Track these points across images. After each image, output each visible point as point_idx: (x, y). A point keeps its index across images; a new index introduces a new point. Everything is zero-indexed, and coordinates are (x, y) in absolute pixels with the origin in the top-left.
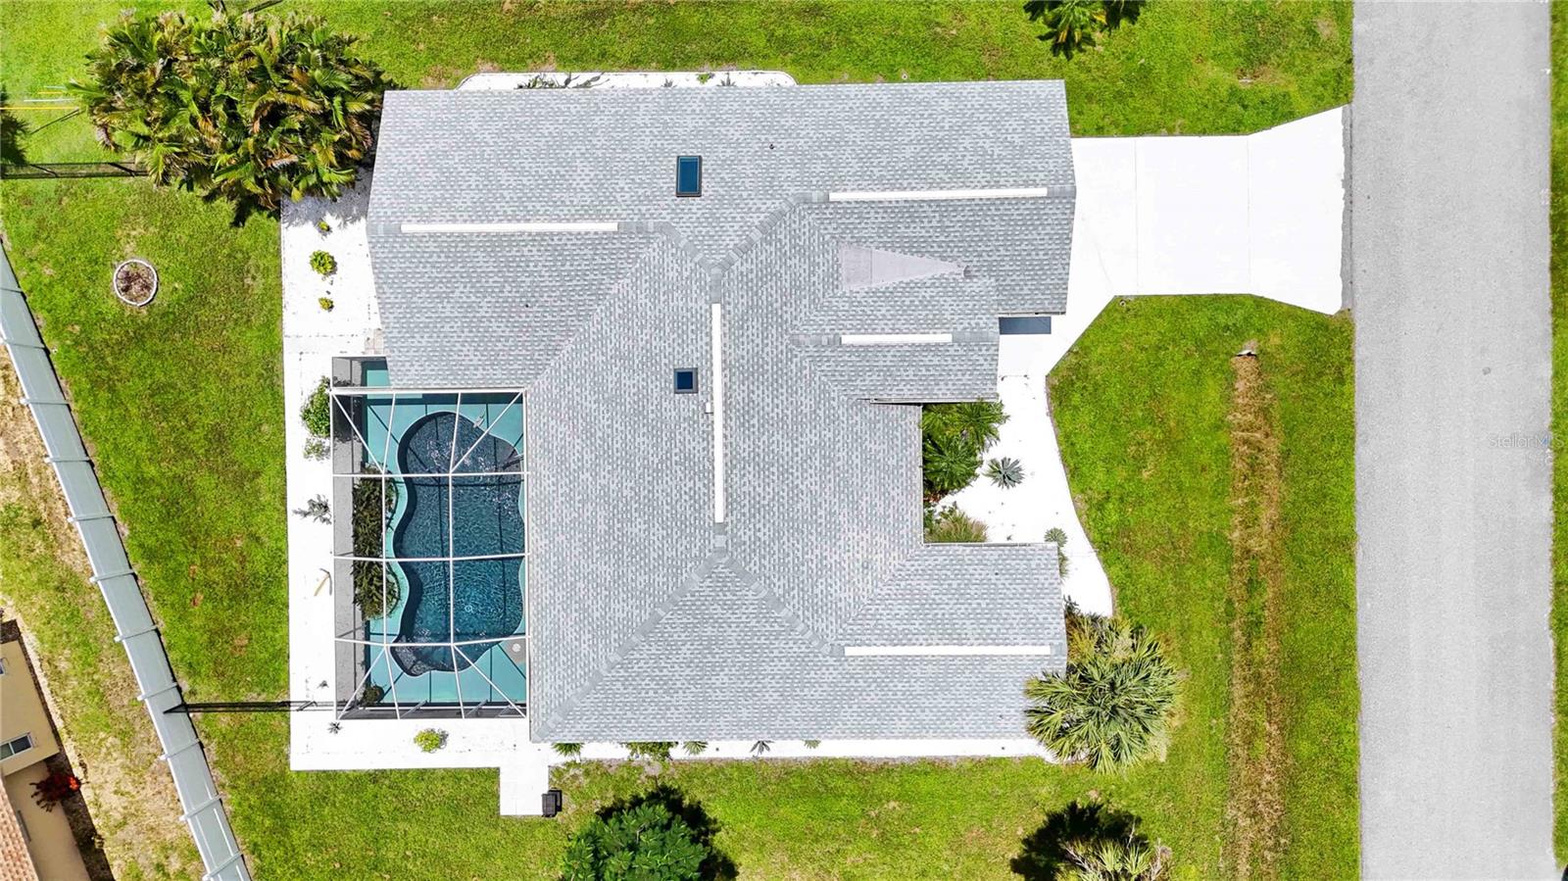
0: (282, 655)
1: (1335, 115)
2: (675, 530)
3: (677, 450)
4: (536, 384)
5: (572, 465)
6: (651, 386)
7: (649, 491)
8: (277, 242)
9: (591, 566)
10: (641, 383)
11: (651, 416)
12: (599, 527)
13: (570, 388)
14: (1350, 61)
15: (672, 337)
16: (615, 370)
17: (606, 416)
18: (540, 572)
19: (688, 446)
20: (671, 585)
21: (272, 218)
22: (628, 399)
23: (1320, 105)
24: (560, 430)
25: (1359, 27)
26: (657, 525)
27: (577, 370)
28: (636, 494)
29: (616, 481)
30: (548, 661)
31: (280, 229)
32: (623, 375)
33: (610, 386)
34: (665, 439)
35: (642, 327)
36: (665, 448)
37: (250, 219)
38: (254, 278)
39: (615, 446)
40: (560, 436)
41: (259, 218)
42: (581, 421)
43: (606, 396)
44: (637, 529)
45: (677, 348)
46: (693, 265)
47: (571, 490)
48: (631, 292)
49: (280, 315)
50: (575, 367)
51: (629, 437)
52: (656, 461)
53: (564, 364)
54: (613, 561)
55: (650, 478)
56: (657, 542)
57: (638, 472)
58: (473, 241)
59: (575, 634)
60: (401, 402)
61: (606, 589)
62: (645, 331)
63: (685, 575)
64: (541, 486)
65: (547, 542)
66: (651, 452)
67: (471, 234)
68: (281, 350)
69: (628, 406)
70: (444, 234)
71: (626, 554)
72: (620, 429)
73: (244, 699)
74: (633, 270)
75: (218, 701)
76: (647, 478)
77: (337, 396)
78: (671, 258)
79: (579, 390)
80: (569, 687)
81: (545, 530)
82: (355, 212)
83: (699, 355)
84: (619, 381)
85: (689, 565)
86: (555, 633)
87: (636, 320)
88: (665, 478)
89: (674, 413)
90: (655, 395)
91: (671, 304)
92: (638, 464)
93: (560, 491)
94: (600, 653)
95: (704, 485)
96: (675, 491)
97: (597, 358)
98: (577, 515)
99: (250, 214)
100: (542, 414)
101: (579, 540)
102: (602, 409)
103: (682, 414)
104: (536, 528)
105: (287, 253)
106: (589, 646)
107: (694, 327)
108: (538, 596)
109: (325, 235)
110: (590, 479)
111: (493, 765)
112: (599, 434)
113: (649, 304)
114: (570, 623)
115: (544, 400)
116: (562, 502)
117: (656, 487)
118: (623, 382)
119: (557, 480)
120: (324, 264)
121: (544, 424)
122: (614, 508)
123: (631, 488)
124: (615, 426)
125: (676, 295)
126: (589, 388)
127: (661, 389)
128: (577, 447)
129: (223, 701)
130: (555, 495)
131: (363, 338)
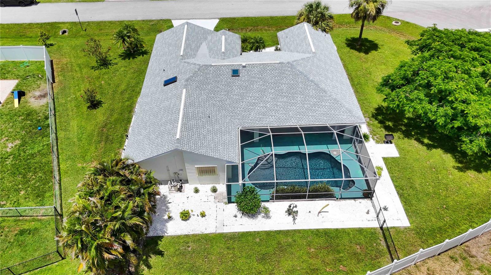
0: (360, 231)
2: (283, 75)
3: (258, 75)
4: (237, 124)
5: (265, 110)
6: (237, 84)
7: (272, 84)
8: (173, 237)
9: (299, 103)
10: (236, 87)
11: (247, 84)
12: (285, 100)
13: (238, 111)
14: (161, 20)
15: (221, 78)
16: (232, 96)
17: (247, 99)
18: (304, 121)
19: (256, 72)
20: (301, 76)
21: (162, 240)
26: (282, 81)
27: (232, 109)
28: (273, 88)
29: (269, 95)
30: (335, 117)
31: (167, 236)
32: (233, 93)
34: (254, 79)
36: (257, 79)
37: (161, 249)
38: (189, 247)
39: (257, 95)
40: (255, 115)
41: (161, 245)
42: (249, 107)
43: (241, 99)
44: (284, 87)
45: (225, 76)
46: (199, 72)
47: (273, 111)
48: (207, 91)
49: (207, 235)
51: (254, 91)
52: (262, 82)
53: (230, 114)
54: (296, 95)
56: (288, 81)
59: (323, 108)
61: (306, 97)
62: (219, 86)
63: (297, 72)
64: (273, 122)
65: (293, 119)
66: (259, 83)
68: (222, 234)
69: (244, 91)
70: (181, 129)
71: (293, 91)
72: (252, 94)
74: (199, 90)
76: (267, 85)
77: (242, 180)
78: (196, 78)
79: (239, 108)
80: (342, 109)
81: (288, 119)
83: (227, 69)
84: (236, 95)
85: (294, 71)
86: (324, 115)
87: (216, 89)
88: (267, 79)
89: (246, 77)
90: (240, 83)
91: (211, 78)
92: (263, 88)
93: (274, 114)
94: (328, 98)
95: (268, 67)
96: (271, 76)
97: (228, 102)
98: (282, 108)
100: (247, 121)
101: (290, 107)
103: (246, 74)
104: (288, 123)
105: (179, 233)
106: (326, 102)
107: (219, 71)
108: (312, 122)
109: (173, 219)
110: (269, 104)
111: (382, 159)
112: (254, 101)
113: (211, 85)
114: (320, 109)
115: (242, 121)
116: (278, 113)
117: (270, 82)
119: (270, 115)
120: (185, 216)
121: (251, 121)
122: (278, 95)
123: (271, 90)
125: (208, 77)
126: (238, 105)
127: (238, 81)
128: (258, 109)
130: (276, 116)
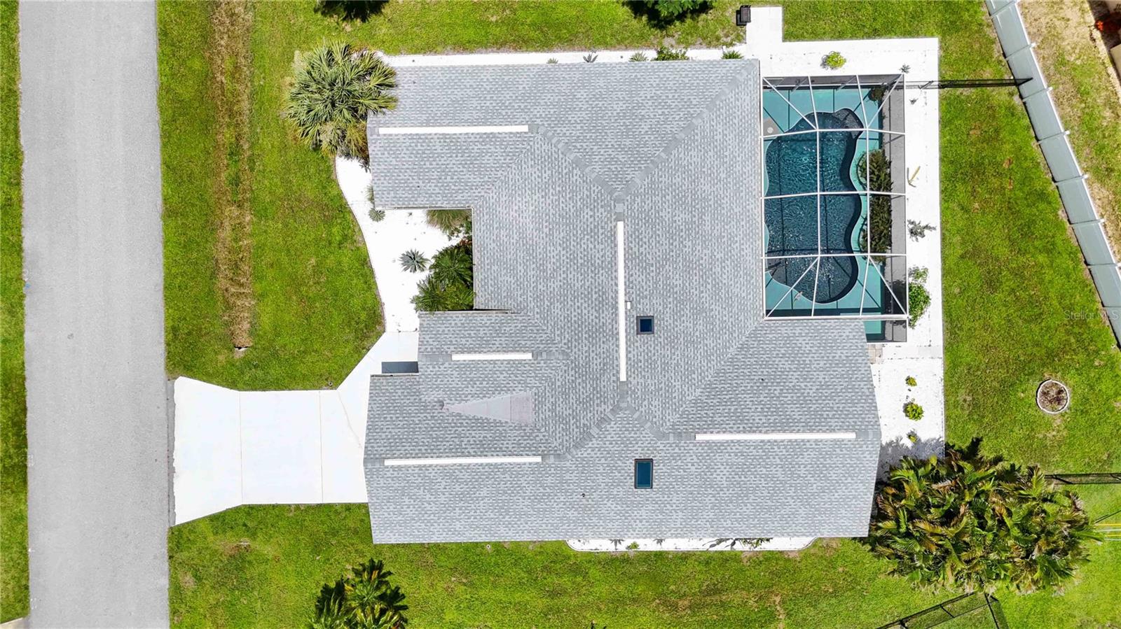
0: (945, 123)
1: (180, 520)
2: (653, 216)
3: (651, 274)
4: (756, 323)
5: (729, 264)
6: (671, 322)
7: (672, 244)
8: (948, 427)
9: (715, 189)
10: (678, 324)
11: (671, 299)
12: (709, 218)
13: (730, 320)
14: (171, 557)
15: (656, 357)
16: (698, 333)
17: (704, 299)
18: (753, 184)
19: (644, 277)
20: (656, 176)
21: (951, 444)
22: (688, 312)
23: (191, 526)
24: (739, 289)
25: (164, 582)
26: (667, 219)
27: (726, 333)
28: (682, 242)
29: (696, 252)
30: (746, 119)
31: (946, 436)
32: (691, 330)
33: (701, 321)
34: (661, 283)
35: (677, 364)
36: (660, 276)
37: (968, 444)
38: (965, 401)
39: (697, 277)
40: (738, 285)
41: (961, 444)
42: (723, 296)
43: (704, 315)
44: (681, 217)
45: (652, 349)
46: (641, 410)
47: (730, 245)
48: (686, 389)
49: (945, 373)
50: (727, 336)
51: (687, 284)
52: (667, 266)
53: (735, 338)
54: (699, 193)
55: (671, 254)
56: (666, 207)
57: (680, 258)
58: (803, 426)
59: (727, 139)
60: (856, 311)
61: (704, 172)
62: (676, 361)
63: (646, 183)
64: (752, 249)
65: (748, 207)
66: (671, 273)
67: (804, 432)
68: (945, 348)
69: (688, 307)
70: (824, 432)
71: (689, 198)
72: (694, 290)
73: (973, 90)
74: (684, 406)
75: (992, 88)
76: (674, 254)
77: (903, 313)
78: (657, 415)
79: (724, 318)
80: (731, 100)
81: (749, 216)
82: (890, 449)
83: (636, 344)
84: (695, 325)
85: (642, 190)
86: (742, 140)
87: (682, 369)
88: (660, 254)
89: (654, 301)
90: (668, 315)
91: (656, 381)
92: (680, 264)
93: (738, 244)
94: (708, 125)
95: (632, 249)
96: (653, 244)
97: (711, 342)
98: (726, 226)
99: (968, 448)
100: (751, 301)
101: (723, 208)
102: (707, 305)
103: (648, 301)
104: (756, 217)
105: (940, 419)
106: (716, 131)
107: (640, 364)
108: (754, 167)
109: (912, 432)
110: (716, 254)
111: (788, 44)
112: (709, 287)
113: (673, 381)
114: (731, 147)
115: (750, 311)
116: (737, 236)
117: (667, 247)
118: (691, 325)
119: (740, 253)
120: (912, 411)
121: (750, 294)
122: (698, 232)
123: (686, 247)
124: (697, 292)
125: (653, 388)
126: (717, 320)
127: (663, 319)
128: (725, 277)
129: (988, 88)
130: (742, 242)
131: (883, 357)
